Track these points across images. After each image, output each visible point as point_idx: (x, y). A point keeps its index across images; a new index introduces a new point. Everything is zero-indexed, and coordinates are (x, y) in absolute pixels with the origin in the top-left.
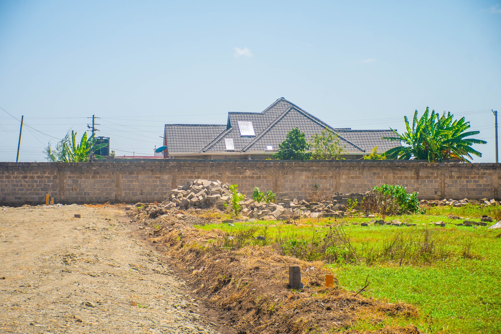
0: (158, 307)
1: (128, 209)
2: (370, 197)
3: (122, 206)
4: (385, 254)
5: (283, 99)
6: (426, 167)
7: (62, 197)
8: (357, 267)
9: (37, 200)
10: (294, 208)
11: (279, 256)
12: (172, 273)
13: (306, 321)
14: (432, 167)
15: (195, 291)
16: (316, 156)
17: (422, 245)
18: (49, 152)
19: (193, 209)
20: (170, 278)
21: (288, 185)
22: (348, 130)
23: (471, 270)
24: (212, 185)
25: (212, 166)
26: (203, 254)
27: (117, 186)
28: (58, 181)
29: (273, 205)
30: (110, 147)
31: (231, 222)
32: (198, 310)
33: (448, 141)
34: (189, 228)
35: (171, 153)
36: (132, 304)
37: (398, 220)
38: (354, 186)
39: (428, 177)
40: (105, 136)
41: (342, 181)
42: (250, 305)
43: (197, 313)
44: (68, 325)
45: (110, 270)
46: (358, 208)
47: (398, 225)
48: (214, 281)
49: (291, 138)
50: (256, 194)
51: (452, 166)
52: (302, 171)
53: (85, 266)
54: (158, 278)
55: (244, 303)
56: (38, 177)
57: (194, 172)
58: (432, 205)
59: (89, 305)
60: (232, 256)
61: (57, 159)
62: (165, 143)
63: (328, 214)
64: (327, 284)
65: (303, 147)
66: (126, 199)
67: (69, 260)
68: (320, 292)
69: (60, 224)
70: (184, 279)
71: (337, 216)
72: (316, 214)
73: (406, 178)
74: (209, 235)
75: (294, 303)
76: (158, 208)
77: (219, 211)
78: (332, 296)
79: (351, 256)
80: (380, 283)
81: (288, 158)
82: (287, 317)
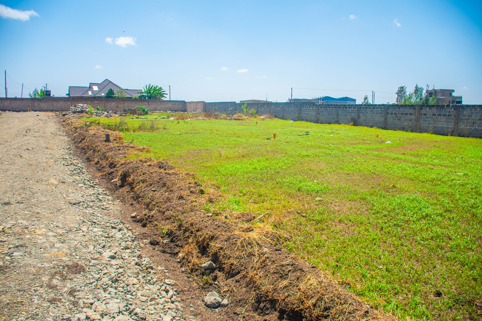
0: (57, 149)
1: (56, 113)
2: (134, 110)
3: (54, 112)
4: (139, 128)
5: (107, 79)
6: (151, 101)
7: (35, 109)
8: (130, 133)
9: (26, 110)
10: (110, 113)
11: (103, 130)
12: (66, 135)
13: (111, 155)
14: (153, 101)
15: (73, 142)
16: (117, 97)
17: (151, 125)
18: (30, 95)
19: (77, 114)
20: (65, 137)
21: (109, 106)
22: (127, 90)
23: (166, 133)
24: (84, 106)
25: (84, 100)
26: (77, 129)
27: (53, 106)
28: (33, 104)
29: (104, 112)
30: (51, 93)
31: (90, 118)
32: (73, 150)
33: (157, 94)
34: (74, 120)
35: (71, 96)
36: (47, 148)
37: (143, 117)
38: (129, 107)
39: (151, 104)
40: (49, 90)
41: (126, 105)
42: (91, 148)
43: (72, 151)
44: (16, 159)
45: (43, 135)
46: (131, 113)
47: (143, 119)
48: (80, 138)
49: (110, 92)
50: (98, 109)
51: (158, 101)
52: (113, 102)
53: (33, 133)
54: (60, 137)
55: (89, 147)
56: (26, 103)
57: (78, 101)
58: (153, 112)
59: (28, 149)
60: (87, 130)
61: (33, 97)
62: (69, 92)
63: (121, 115)
64: (119, 140)
65: (114, 94)
66: (56, 110)
67: (28, 131)
68: (116, 143)
69: (31, 118)
70: (71, 138)
71: (124, 116)
72: (118, 115)
73: (145, 104)
74: (81, 122)
75: (107, 148)
76: (66, 113)
77: (86, 114)
78: (121, 145)
79: (128, 129)
80: (138, 139)
81: (109, 98)
82: (104, 153)
